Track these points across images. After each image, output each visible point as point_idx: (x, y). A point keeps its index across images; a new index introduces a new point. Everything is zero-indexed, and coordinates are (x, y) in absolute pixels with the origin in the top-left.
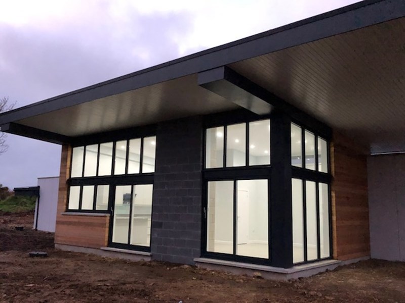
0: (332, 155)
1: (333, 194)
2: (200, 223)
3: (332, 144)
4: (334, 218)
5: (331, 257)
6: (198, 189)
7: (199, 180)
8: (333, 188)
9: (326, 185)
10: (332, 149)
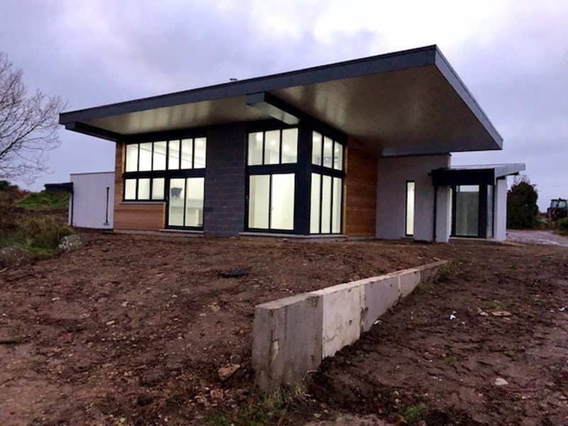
3: (347, 148)
5: (341, 233)
6: (242, 181)
7: (243, 174)
9: (340, 180)
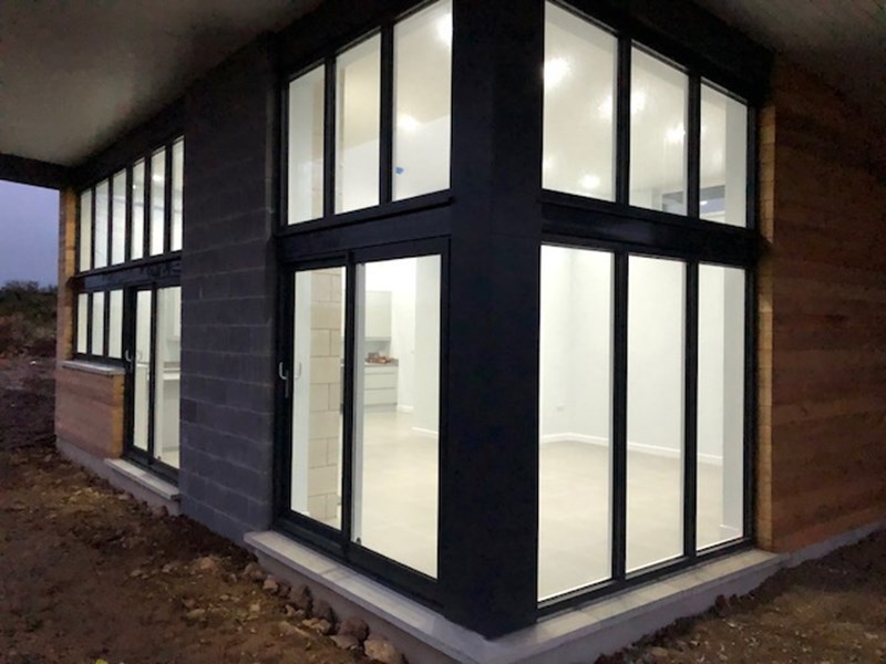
0: (768, 157)
1: (766, 309)
2: (267, 416)
3: (769, 115)
4: (766, 398)
5: (750, 541)
6: (262, 296)
8: (766, 283)
9: (738, 275)
10: (769, 135)
